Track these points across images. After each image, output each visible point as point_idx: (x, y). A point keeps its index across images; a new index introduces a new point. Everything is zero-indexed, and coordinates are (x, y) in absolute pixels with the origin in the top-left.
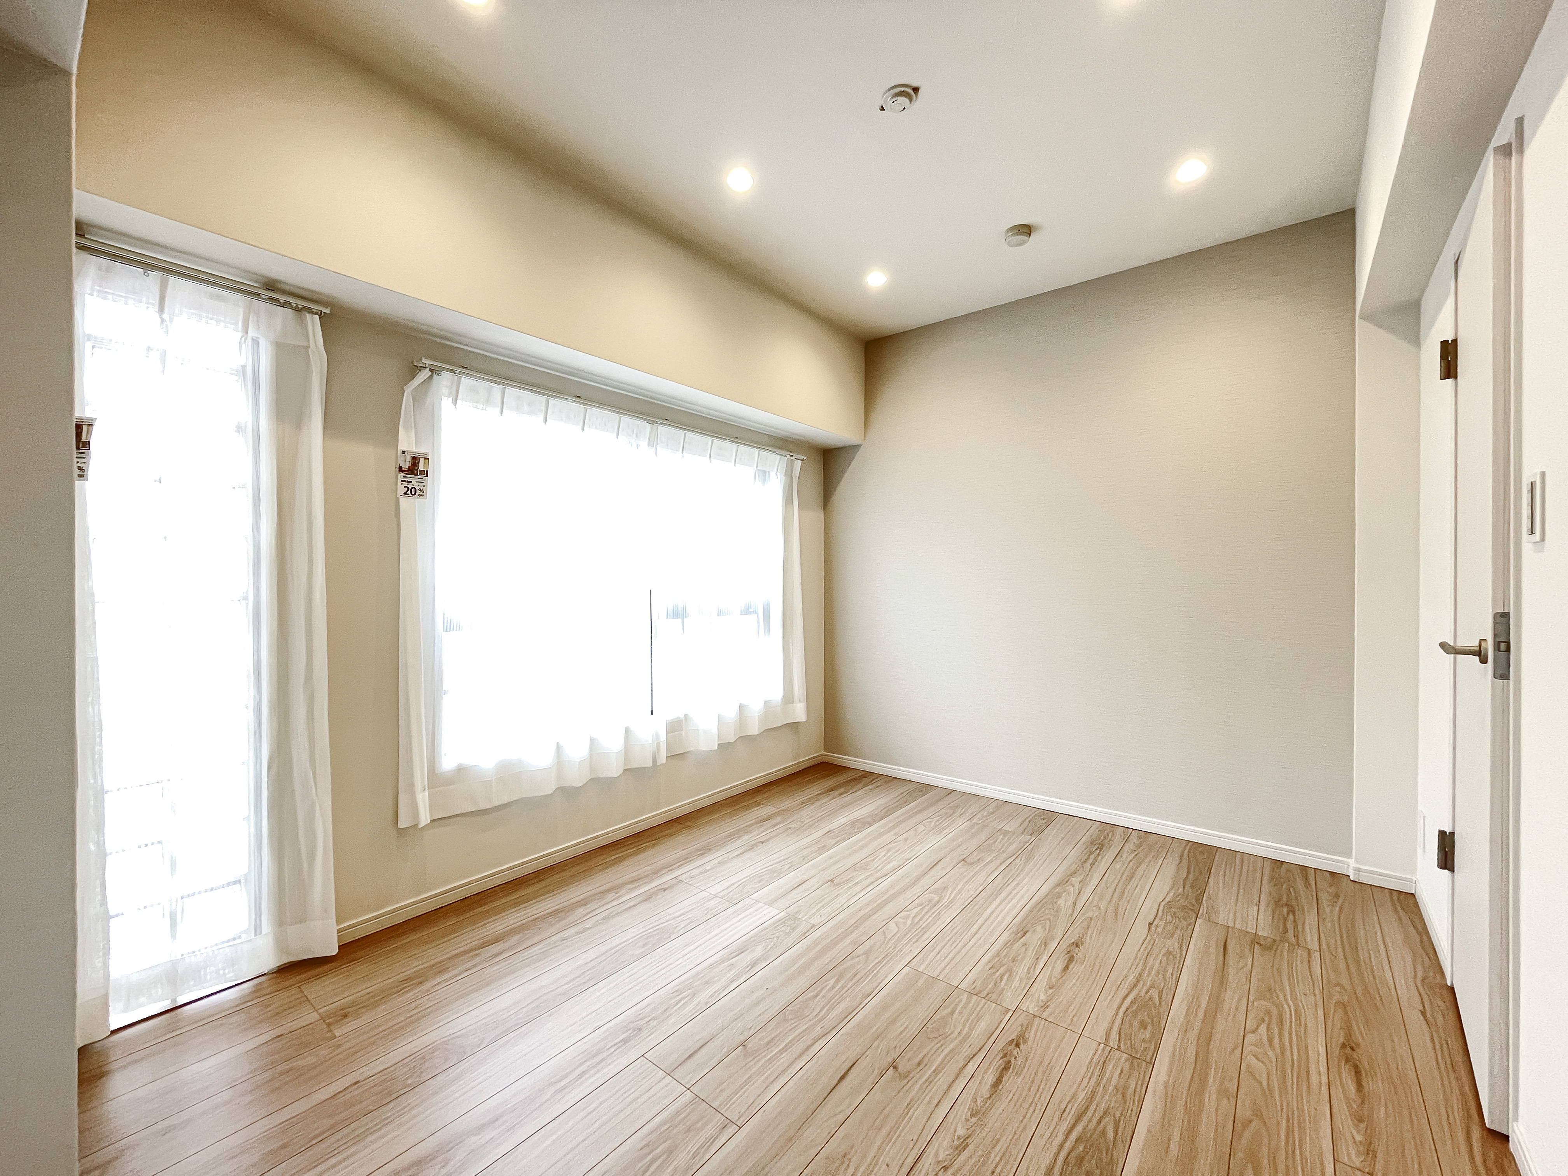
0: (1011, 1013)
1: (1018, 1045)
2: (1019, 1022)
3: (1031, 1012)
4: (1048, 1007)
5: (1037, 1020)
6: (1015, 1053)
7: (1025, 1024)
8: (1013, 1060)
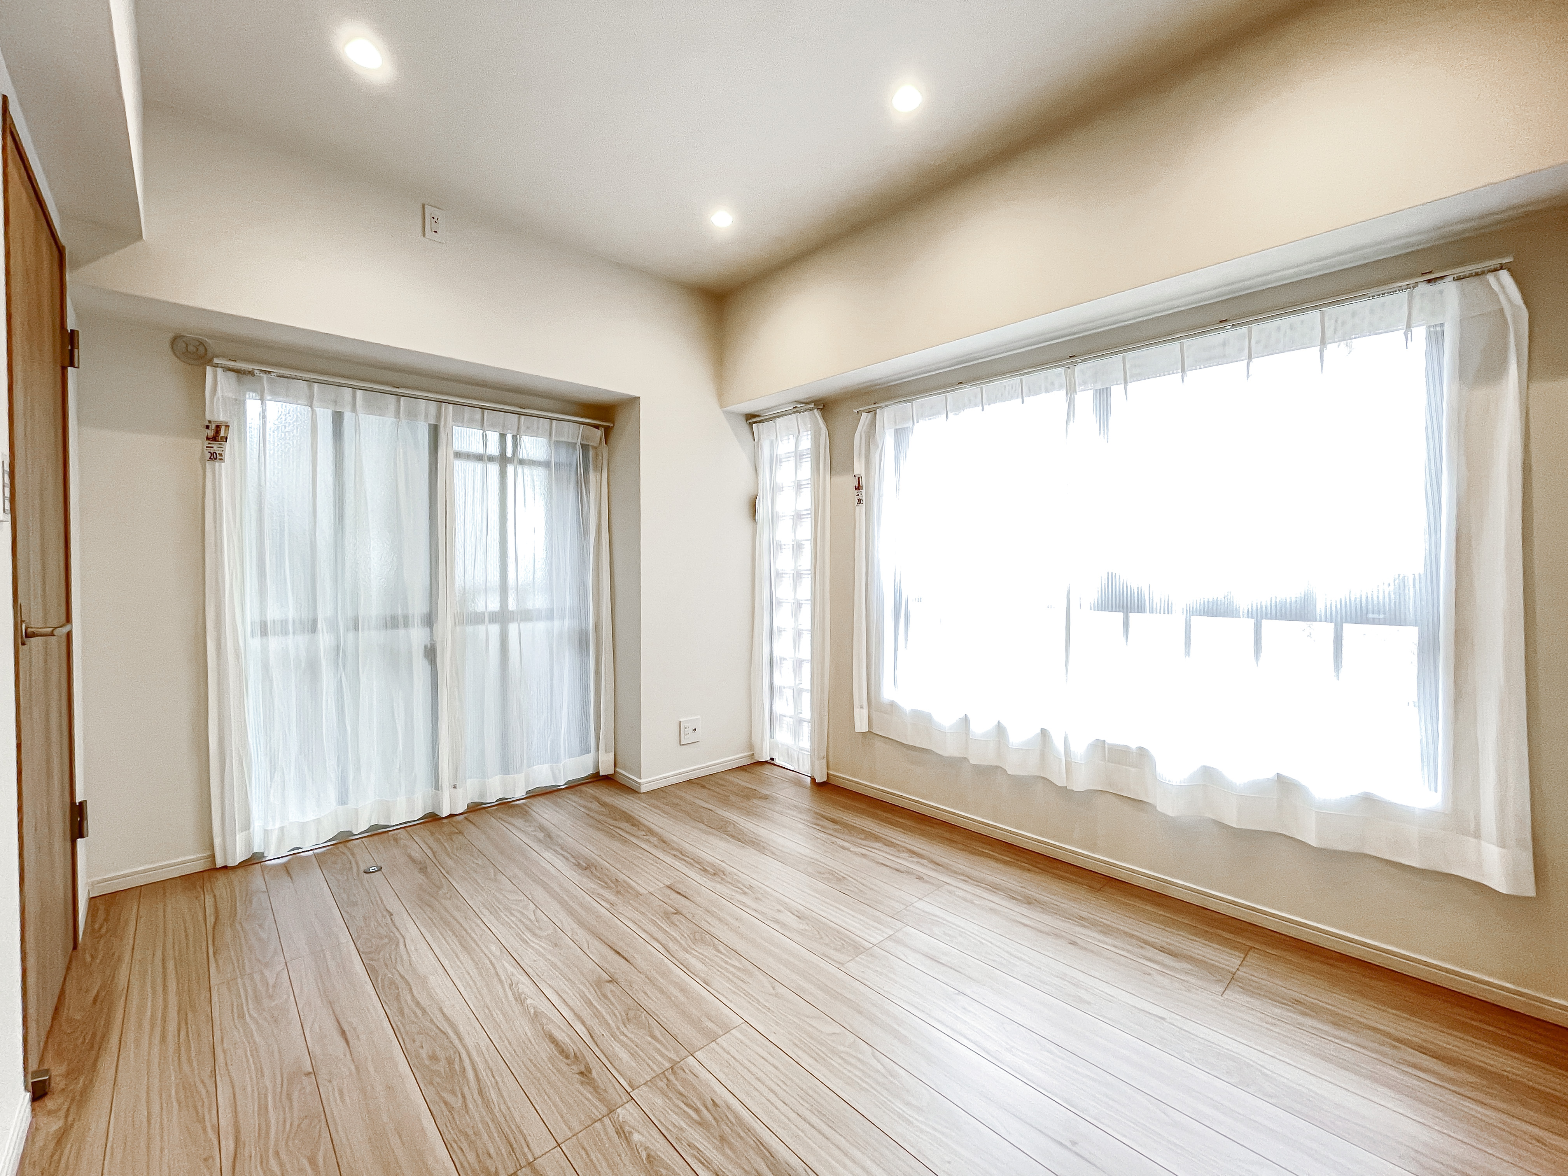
0: (629, 1090)
1: (581, 1073)
2: (611, 1091)
3: (619, 1110)
4: (618, 1133)
5: (605, 1110)
6: (574, 1067)
7: (605, 1095)
8: (568, 1061)
